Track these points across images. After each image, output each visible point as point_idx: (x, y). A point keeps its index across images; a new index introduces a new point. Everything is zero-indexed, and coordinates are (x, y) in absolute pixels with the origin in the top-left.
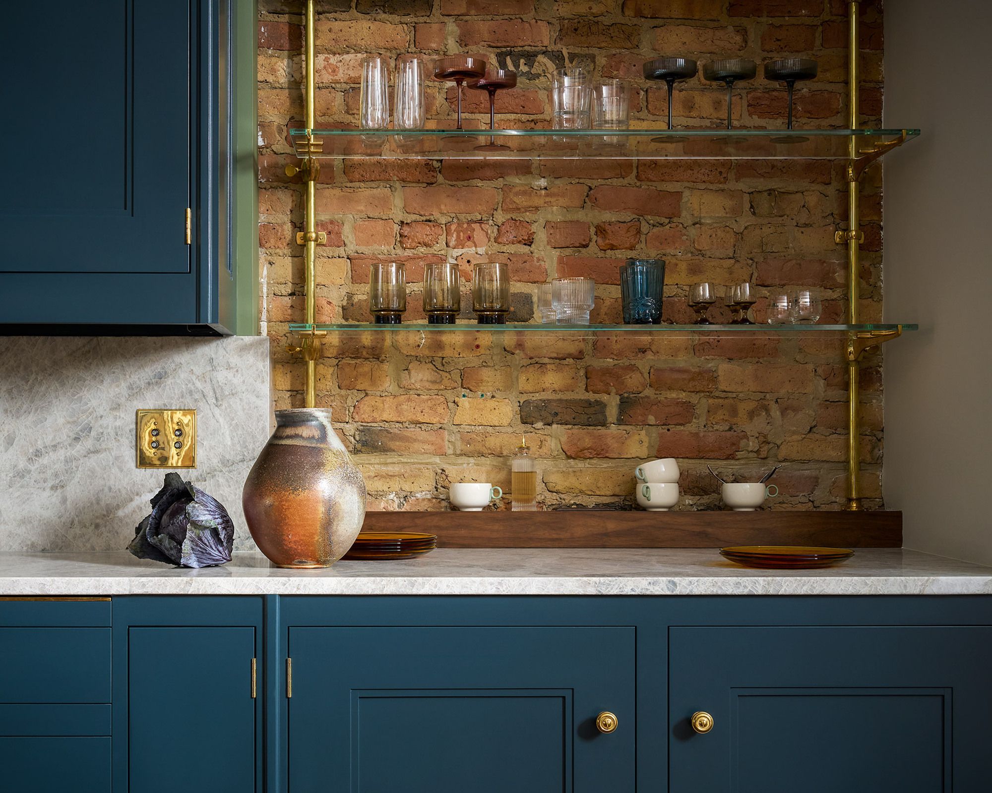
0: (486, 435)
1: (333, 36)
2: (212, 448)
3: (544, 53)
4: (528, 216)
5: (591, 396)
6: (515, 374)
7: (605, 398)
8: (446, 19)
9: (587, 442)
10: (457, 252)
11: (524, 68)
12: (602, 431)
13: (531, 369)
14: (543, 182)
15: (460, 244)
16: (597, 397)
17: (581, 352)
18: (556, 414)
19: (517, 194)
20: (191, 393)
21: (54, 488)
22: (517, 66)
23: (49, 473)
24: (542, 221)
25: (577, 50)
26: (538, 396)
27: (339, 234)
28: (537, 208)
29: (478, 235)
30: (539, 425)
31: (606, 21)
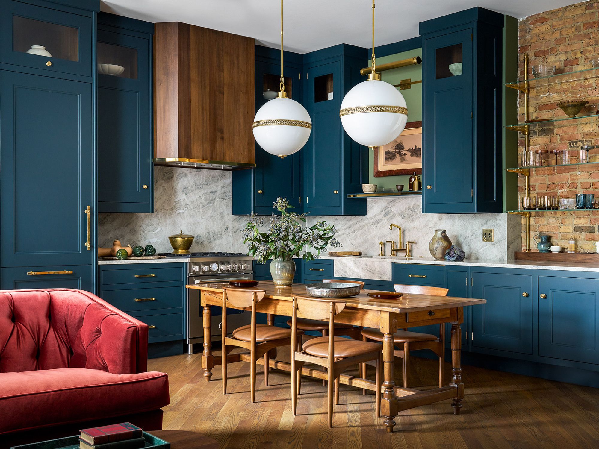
0: (567, 235)
1: (533, 142)
2: (496, 237)
3: (580, 141)
4: (576, 182)
5: (591, 225)
6: (573, 220)
7: (595, 226)
8: (557, 135)
9: (590, 237)
10: (560, 191)
11: (575, 145)
12: (594, 234)
13: (577, 219)
14: (579, 173)
15: (561, 189)
16: (593, 225)
17: (589, 214)
18: (583, 230)
19: (573, 176)
20: (492, 225)
21: (468, 245)
22: (573, 145)
23: (467, 242)
24: (579, 182)
25: (587, 140)
26: (578, 225)
27: (535, 188)
28: (578, 179)
29: (565, 187)
30: (579, 232)
31: (594, 132)
